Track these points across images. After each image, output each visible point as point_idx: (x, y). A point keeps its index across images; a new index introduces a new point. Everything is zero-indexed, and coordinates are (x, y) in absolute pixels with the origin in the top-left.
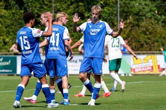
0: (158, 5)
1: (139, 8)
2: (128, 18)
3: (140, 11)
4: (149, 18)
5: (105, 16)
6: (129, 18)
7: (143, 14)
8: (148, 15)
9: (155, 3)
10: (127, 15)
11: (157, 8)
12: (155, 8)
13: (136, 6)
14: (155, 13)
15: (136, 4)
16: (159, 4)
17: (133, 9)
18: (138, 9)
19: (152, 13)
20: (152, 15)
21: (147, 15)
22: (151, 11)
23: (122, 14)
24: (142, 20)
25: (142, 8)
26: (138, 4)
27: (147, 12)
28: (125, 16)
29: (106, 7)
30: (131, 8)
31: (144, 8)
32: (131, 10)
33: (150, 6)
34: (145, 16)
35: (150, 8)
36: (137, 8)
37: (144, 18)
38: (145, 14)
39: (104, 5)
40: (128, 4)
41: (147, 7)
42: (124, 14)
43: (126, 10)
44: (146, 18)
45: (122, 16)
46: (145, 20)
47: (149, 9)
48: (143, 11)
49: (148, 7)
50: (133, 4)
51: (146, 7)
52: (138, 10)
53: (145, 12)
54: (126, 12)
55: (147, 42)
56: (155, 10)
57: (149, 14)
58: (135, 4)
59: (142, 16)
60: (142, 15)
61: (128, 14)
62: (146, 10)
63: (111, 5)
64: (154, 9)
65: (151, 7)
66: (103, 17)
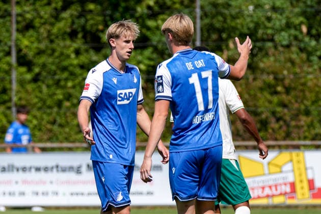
0: (309, 10)
1: (255, 19)
2: (224, 47)
3: (257, 25)
4: (282, 46)
5: (159, 41)
6: (227, 46)
7: (267, 35)
8: (281, 38)
9: (301, 4)
10: (221, 39)
11: (308, 18)
12: (302, 19)
13: (246, 12)
14: (301, 32)
15: (247, 7)
16: (312, 7)
17: (238, 21)
18: (252, 21)
19: (293, 32)
20: (292, 38)
21: (276, 38)
22: (289, 26)
23: (209, 37)
24: (263, 53)
25: (263, 19)
26: (251, 8)
27: (277, 30)
28: (215, 41)
29: (161, 17)
30: (234, 18)
31: (269, 19)
32: (233, 24)
33: (287, 13)
34: (272, 40)
35: (288, 18)
36: (249, 20)
37: (270, 48)
38: (273, 35)
39: (156, 8)
40: (224, 7)
41: (279, 16)
42: (214, 36)
43: (218, 25)
44: (276, 47)
45: (206, 40)
46: (272, 51)
47: (284, 21)
48: (266, 28)
49: (281, 14)
50: (240, 8)
51: (274, 16)
52: (252, 25)
53: (272, 28)
54: (220, 31)
55: (278, 115)
56: (302, 23)
57: (283, 33)
58: (244, 8)
59: (263, 40)
60: (265, 37)
61: (224, 36)
62: (274, 25)
63: (176, 9)
64: (297, 21)
65: (291, 16)
66: (155, 43)
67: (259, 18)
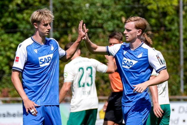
0: (127, 6)
1: (90, 13)
2: (69, 32)
3: (92, 17)
4: (109, 31)
5: (25, 28)
6: (71, 31)
7: (98, 23)
8: (108, 26)
9: (121, 3)
10: (67, 26)
11: (126, 12)
12: (122, 13)
13: (84, 8)
14: (122, 22)
15: (85, 4)
16: (129, 4)
17: (79, 14)
18: (88, 14)
19: (116, 22)
20: (115, 26)
21: (105, 26)
22: (113, 17)
23: (59, 25)
24: (96, 36)
25: (96, 13)
26: (87, 5)
27: (105, 20)
28: (63, 28)
29: (26, 11)
30: (76, 12)
31: (100, 13)
32: (75, 16)
33: (112, 9)
34: (102, 27)
35: (112, 12)
36: (86, 13)
37: (100, 32)
38: (102, 24)
39: (23, 6)
40: (69, 5)
41: (106, 11)
42: (62, 25)
43: (65, 17)
44: (104, 32)
45: (57, 28)
46: (101, 35)
47: (110, 15)
48: (98, 19)
49: (108, 10)
50: (80, 5)
51: (103, 11)
52: (88, 17)
53: (102, 19)
54: (66, 21)
55: (106, 79)
56: (122, 16)
57: (110, 23)
58: (82, 5)
59: (95, 27)
60: (97, 25)
61: (69, 24)
62: (103, 17)
63: (36, 6)
64: (118, 14)
65: (114, 10)
66: (22, 29)
67: (93, 12)
